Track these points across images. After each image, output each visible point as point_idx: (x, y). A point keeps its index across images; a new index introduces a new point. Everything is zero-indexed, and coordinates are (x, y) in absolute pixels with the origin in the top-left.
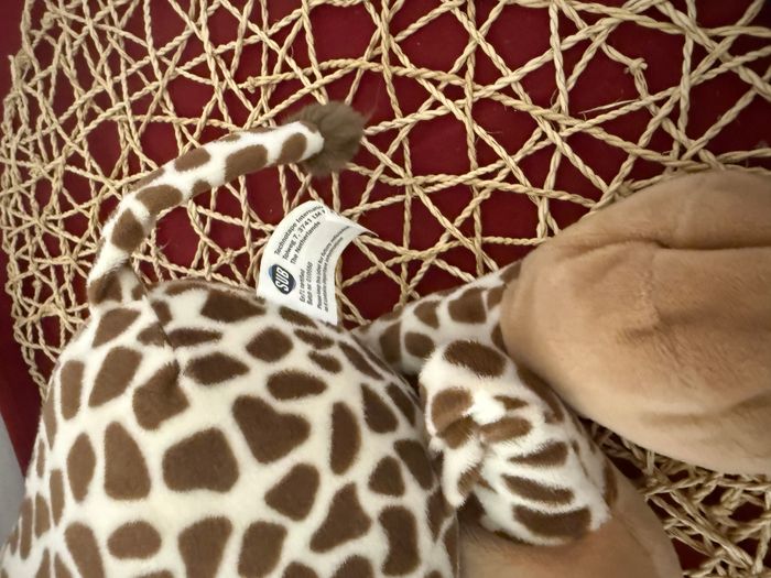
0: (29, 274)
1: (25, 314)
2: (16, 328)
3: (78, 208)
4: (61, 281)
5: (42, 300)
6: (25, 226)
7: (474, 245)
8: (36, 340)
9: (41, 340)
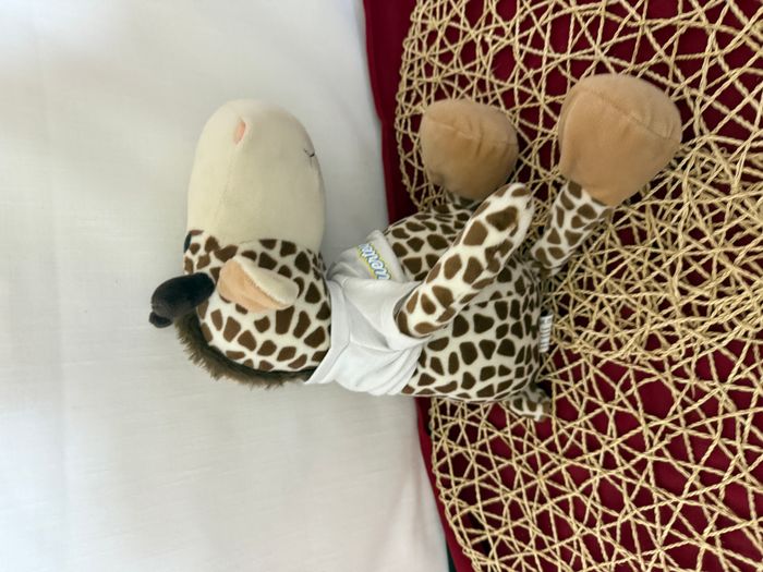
0: (412, 87)
1: (403, 112)
2: (397, 120)
3: (450, 47)
4: (429, 92)
5: (415, 103)
6: (416, 58)
7: (670, 61)
8: (406, 128)
9: (409, 128)
